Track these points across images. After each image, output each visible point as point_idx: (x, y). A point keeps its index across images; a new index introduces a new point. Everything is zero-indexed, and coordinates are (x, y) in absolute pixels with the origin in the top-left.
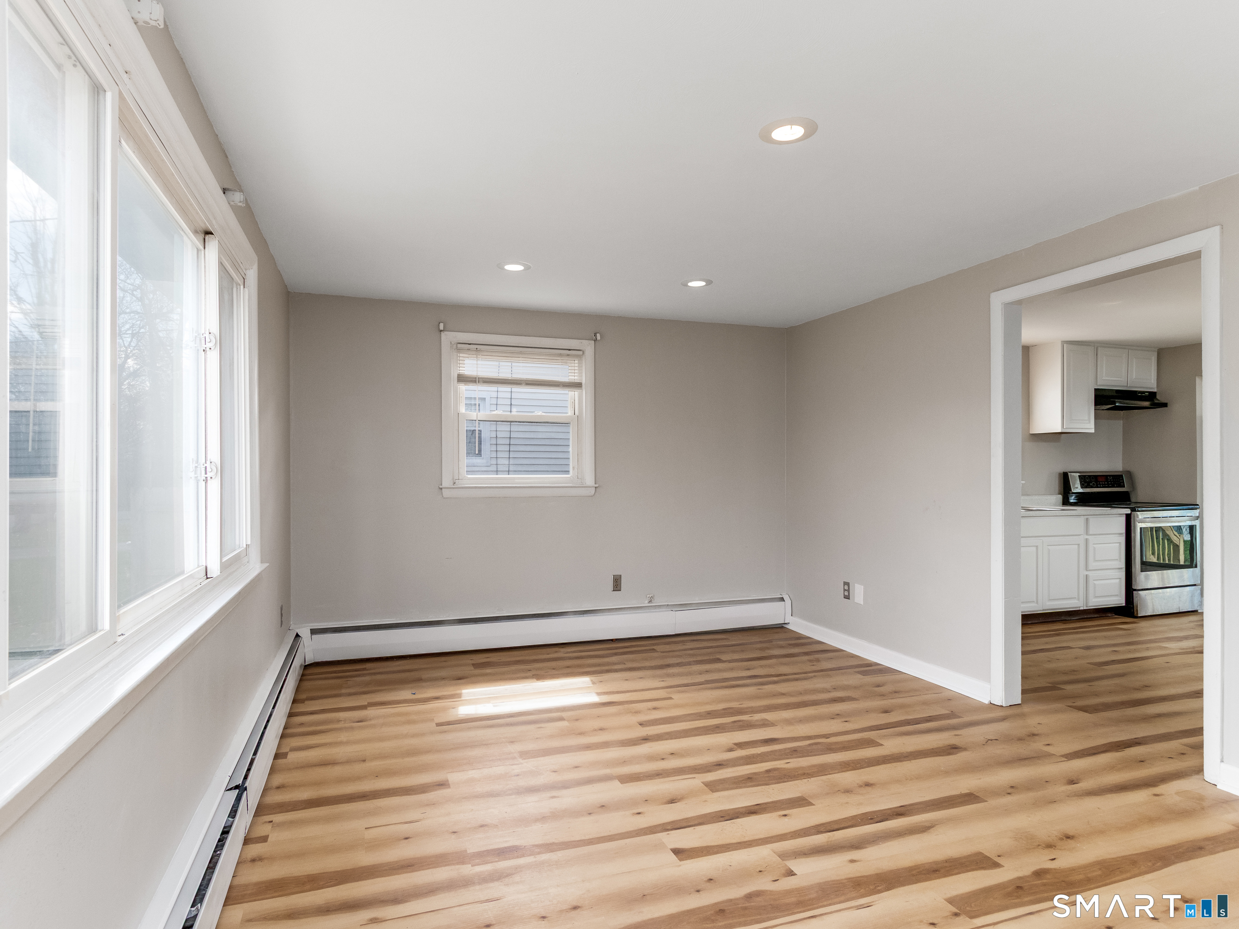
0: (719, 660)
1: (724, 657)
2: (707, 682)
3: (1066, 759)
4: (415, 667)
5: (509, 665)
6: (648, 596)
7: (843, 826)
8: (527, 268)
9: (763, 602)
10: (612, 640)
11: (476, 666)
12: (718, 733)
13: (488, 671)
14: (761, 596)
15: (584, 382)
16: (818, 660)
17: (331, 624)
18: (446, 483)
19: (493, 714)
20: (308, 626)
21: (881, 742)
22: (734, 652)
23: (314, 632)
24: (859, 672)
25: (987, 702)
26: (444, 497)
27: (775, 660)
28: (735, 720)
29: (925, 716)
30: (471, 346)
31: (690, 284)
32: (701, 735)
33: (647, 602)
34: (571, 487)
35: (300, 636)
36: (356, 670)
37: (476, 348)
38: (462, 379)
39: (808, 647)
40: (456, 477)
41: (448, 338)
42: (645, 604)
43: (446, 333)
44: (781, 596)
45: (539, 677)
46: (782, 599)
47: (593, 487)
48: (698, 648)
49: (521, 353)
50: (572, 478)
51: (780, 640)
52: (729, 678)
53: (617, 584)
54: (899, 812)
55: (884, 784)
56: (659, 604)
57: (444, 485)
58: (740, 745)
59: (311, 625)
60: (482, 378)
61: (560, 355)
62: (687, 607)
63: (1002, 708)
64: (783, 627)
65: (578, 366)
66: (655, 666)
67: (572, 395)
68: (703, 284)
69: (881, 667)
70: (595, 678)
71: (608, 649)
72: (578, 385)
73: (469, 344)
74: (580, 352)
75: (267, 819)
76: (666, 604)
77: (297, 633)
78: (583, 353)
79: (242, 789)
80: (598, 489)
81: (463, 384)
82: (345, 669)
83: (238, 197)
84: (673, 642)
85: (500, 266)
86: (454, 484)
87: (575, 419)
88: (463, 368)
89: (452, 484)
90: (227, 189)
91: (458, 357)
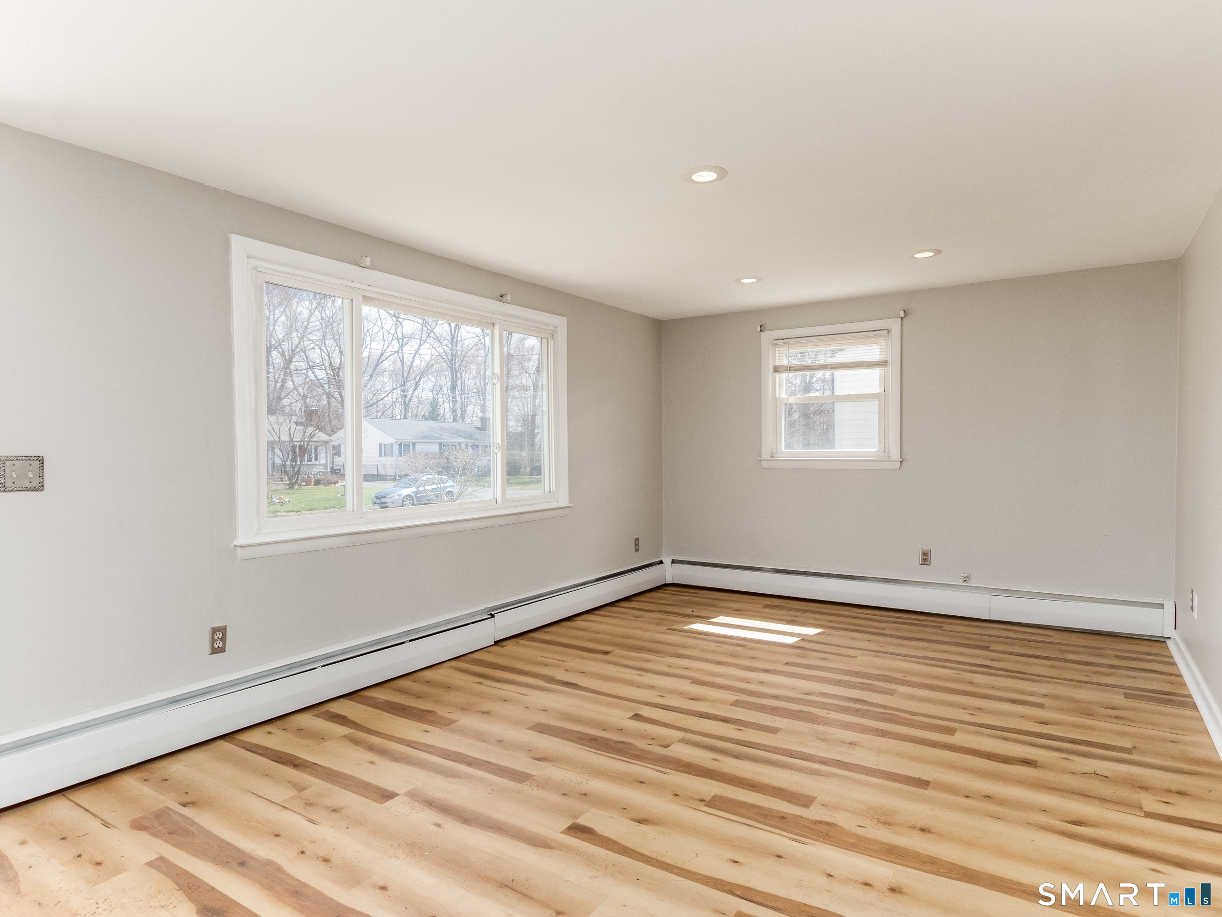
0: (985, 648)
1: (994, 647)
2: (922, 657)
3: (1142, 815)
4: (724, 597)
6: (962, 575)
10: (915, 612)
12: (829, 684)
15: (889, 359)
18: (765, 454)
19: (706, 632)
20: (670, 556)
21: (958, 733)
23: (673, 562)
24: (1126, 694)
26: (764, 467)
28: (865, 682)
29: (1083, 739)
30: (785, 340)
31: (917, 256)
33: (961, 581)
34: (878, 461)
37: (787, 342)
38: (778, 369)
39: (1143, 663)
40: (774, 452)
41: (766, 336)
42: (959, 583)
43: (763, 332)
44: (1162, 603)
46: (1162, 606)
47: (898, 461)
48: (995, 636)
49: (829, 340)
50: (878, 453)
52: (952, 660)
53: (926, 558)
56: (974, 585)
57: (763, 457)
58: (822, 694)
59: (672, 556)
60: (793, 367)
61: (867, 337)
64: (1163, 642)
65: (886, 345)
67: (876, 372)
68: (931, 254)
70: (828, 632)
71: (899, 618)
72: (884, 364)
73: (783, 339)
74: (887, 331)
75: (518, 640)
76: (984, 586)
77: (662, 560)
78: (889, 331)
79: (492, 616)
80: (904, 463)
81: (779, 373)
82: (689, 591)
83: (509, 298)
84: (977, 627)
85: (738, 281)
86: (772, 457)
87: (882, 397)
88: (780, 360)
89: (770, 456)
90: (503, 295)
91: (775, 351)
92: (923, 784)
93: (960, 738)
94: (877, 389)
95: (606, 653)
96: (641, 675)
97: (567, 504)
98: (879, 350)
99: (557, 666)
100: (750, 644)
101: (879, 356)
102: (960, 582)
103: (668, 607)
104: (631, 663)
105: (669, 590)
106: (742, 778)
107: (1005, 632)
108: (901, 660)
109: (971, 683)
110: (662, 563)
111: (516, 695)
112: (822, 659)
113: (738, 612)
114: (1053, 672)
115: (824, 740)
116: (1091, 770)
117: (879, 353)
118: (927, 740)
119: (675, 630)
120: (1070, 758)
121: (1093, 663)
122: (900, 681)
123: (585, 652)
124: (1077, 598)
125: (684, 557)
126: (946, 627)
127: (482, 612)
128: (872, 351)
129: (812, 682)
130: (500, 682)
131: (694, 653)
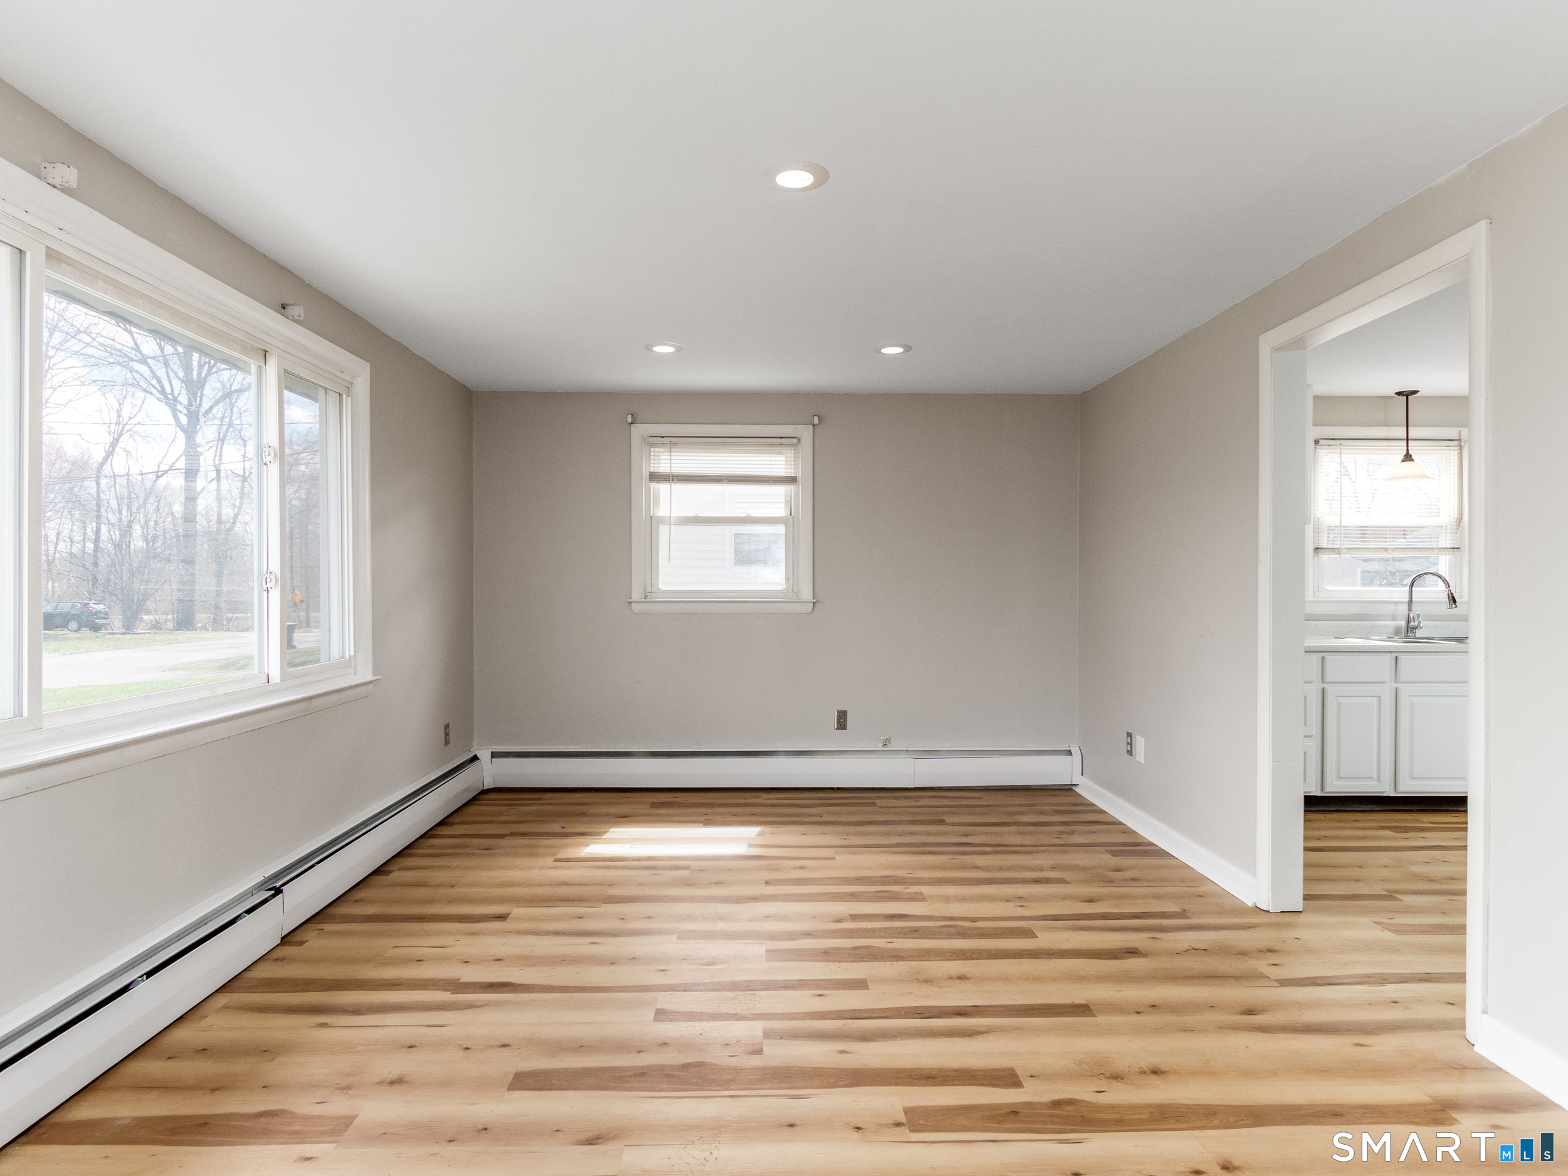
0: (942, 822)
1: (949, 819)
2: (898, 845)
3: (1278, 985)
4: (584, 800)
5: (686, 806)
6: (882, 738)
7: (876, 1015)
8: (679, 350)
9: (1040, 755)
10: (832, 789)
11: (654, 805)
12: (846, 901)
13: (662, 811)
14: (1034, 747)
15: (799, 475)
16: (1073, 833)
17: (508, 747)
18: (636, 595)
19: (615, 856)
20: (489, 749)
21: (1037, 934)
22: (970, 814)
23: (494, 755)
24: (1108, 851)
25: (1250, 904)
26: (634, 611)
27: (1016, 827)
28: (880, 890)
29: (1138, 911)
30: (665, 439)
31: (884, 351)
32: (824, 901)
33: (880, 745)
34: (786, 602)
35: (479, 759)
36: (530, 799)
37: (670, 441)
38: (655, 477)
39: (1078, 815)
40: (649, 589)
41: (638, 431)
42: (878, 748)
43: (636, 425)
44: (1069, 749)
45: (708, 823)
46: (1069, 753)
47: (810, 602)
48: (935, 806)
49: (724, 444)
50: (785, 591)
51: (1047, 804)
52: (928, 843)
53: (842, 721)
54: (961, 1012)
55: (981, 980)
56: (895, 749)
57: (634, 598)
58: (855, 917)
59: (493, 747)
60: (677, 476)
61: (771, 445)
62: (934, 755)
63: (1268, 913)
64: (1071, 789)
65: (794, 457)
66: (855, 822)
67: (781, 490)
68: (900, 350)
69: (1156, 848)
70: (766, 829)
71: (820, 799)
72: (792, 480)
73: (662, 437)
74: (797, 439)
75: (320, 926)
76: (906, 749)
77: (476, 755)
78: (799, 440)
79: (278, 891)
80: (817, 605)
81: (657, 483)
82: (521, 797)
83: (297, 311)
84: (906, 797)
85: (648, 348)
86: (646, 597)
87: (790, 521)
88: (655, 465)
89: (643, 597)
90: (287, 305)
91: (650, 451)
92: (1083, 1010)
93: (1047, 939)
94: (780, 511)
95: (502, 917)
96: (596, 943)
97: (369, 677)
98: (784, 463)
99: (445, 959)
100: (693, 864)
101: (784, 470)
102: (880, 747)
103: (519, 825)
104: (560, 926)
105: (488, 799)
106: (904, 1069)
107: (935, 799)
108: (888, 852)
109: (977, 868)
110: (477, 759)
111: (421, 1030)
112: (801, 868)
113: (625, 818)
114: (1028, 840)
115: (927, 981)
116: (1186, 946)
117: (784, 466)
118: (1023, 950)
119: (567, 860)
120: (1157, 936)
121: (1045, 822)
122: (914, 881)
123: (462, 922)
124: (996, 753)
125: (515, 747)
126: (879, 802)
127: (260, 887)
128: (777, 463)
129: (821, 903)
130: (363, 1014)
131: (634, 891)
